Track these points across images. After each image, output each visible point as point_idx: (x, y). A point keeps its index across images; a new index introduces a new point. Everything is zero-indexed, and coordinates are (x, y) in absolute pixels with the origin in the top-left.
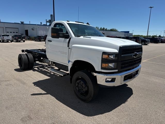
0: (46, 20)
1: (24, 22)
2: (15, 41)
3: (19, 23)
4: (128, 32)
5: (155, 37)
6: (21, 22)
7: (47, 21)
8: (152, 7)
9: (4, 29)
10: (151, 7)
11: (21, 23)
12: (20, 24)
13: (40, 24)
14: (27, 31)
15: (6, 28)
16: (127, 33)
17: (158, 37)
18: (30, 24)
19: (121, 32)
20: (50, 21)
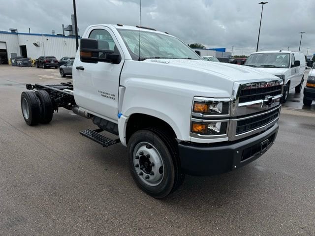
0: (63, 25)
1: (17, 30)
3: (7, 31)
4: (224, 50)
6: (10, 29)
7: (65, 27)
8: (265, 3)
10: (262, 3)
11: (10, 31)
12: (9, 35)
13: (51, 34)
14: (23, 49)
18: (30, 34)
19: (210, 49)
20: (70, 28)
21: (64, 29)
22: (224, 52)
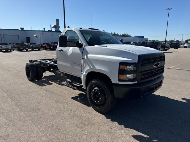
0: (51, 25)
1: (24, 28)
2: (17, 50)
3: (19, 29)
5: (173, 42)
6: (21, 28)
9: (2, 36)
10: (169, 9)
13: (43, 30)
14: (28, 39)
15: (3, 35)
16: (142, 38)
17: (175, 41)
18: (32, 30)
19: (135, 37)
20: (55, 27)
21: (51, 27)
22: (143, 38)
